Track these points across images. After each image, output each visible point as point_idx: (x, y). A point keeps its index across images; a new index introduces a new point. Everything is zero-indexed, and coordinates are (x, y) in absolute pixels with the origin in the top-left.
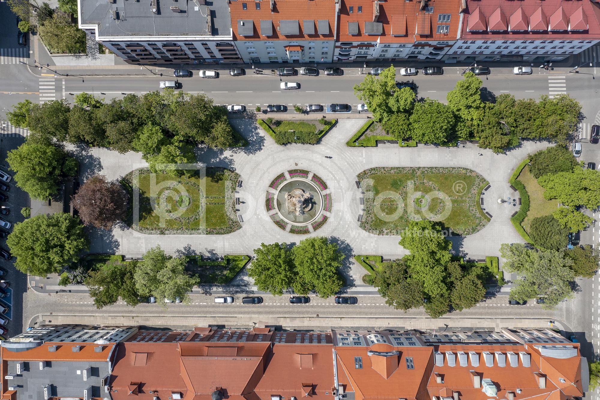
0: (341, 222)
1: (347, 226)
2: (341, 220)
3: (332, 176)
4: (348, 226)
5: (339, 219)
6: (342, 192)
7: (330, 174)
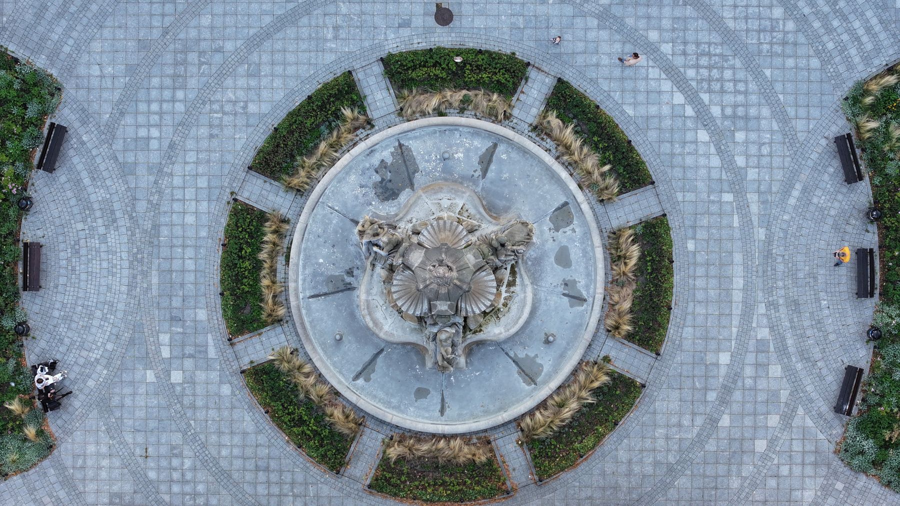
0: (725, 421)
1: (761, 445)
2: (724, 401)
3: (679, 98)
4: (772, 442)
5: (712, 396)
6: (743, 208)
7: (667, 86)
